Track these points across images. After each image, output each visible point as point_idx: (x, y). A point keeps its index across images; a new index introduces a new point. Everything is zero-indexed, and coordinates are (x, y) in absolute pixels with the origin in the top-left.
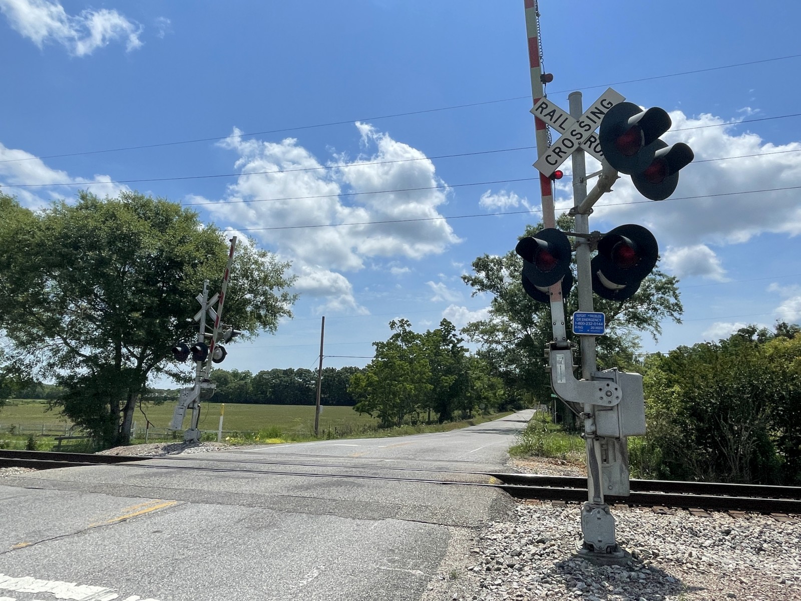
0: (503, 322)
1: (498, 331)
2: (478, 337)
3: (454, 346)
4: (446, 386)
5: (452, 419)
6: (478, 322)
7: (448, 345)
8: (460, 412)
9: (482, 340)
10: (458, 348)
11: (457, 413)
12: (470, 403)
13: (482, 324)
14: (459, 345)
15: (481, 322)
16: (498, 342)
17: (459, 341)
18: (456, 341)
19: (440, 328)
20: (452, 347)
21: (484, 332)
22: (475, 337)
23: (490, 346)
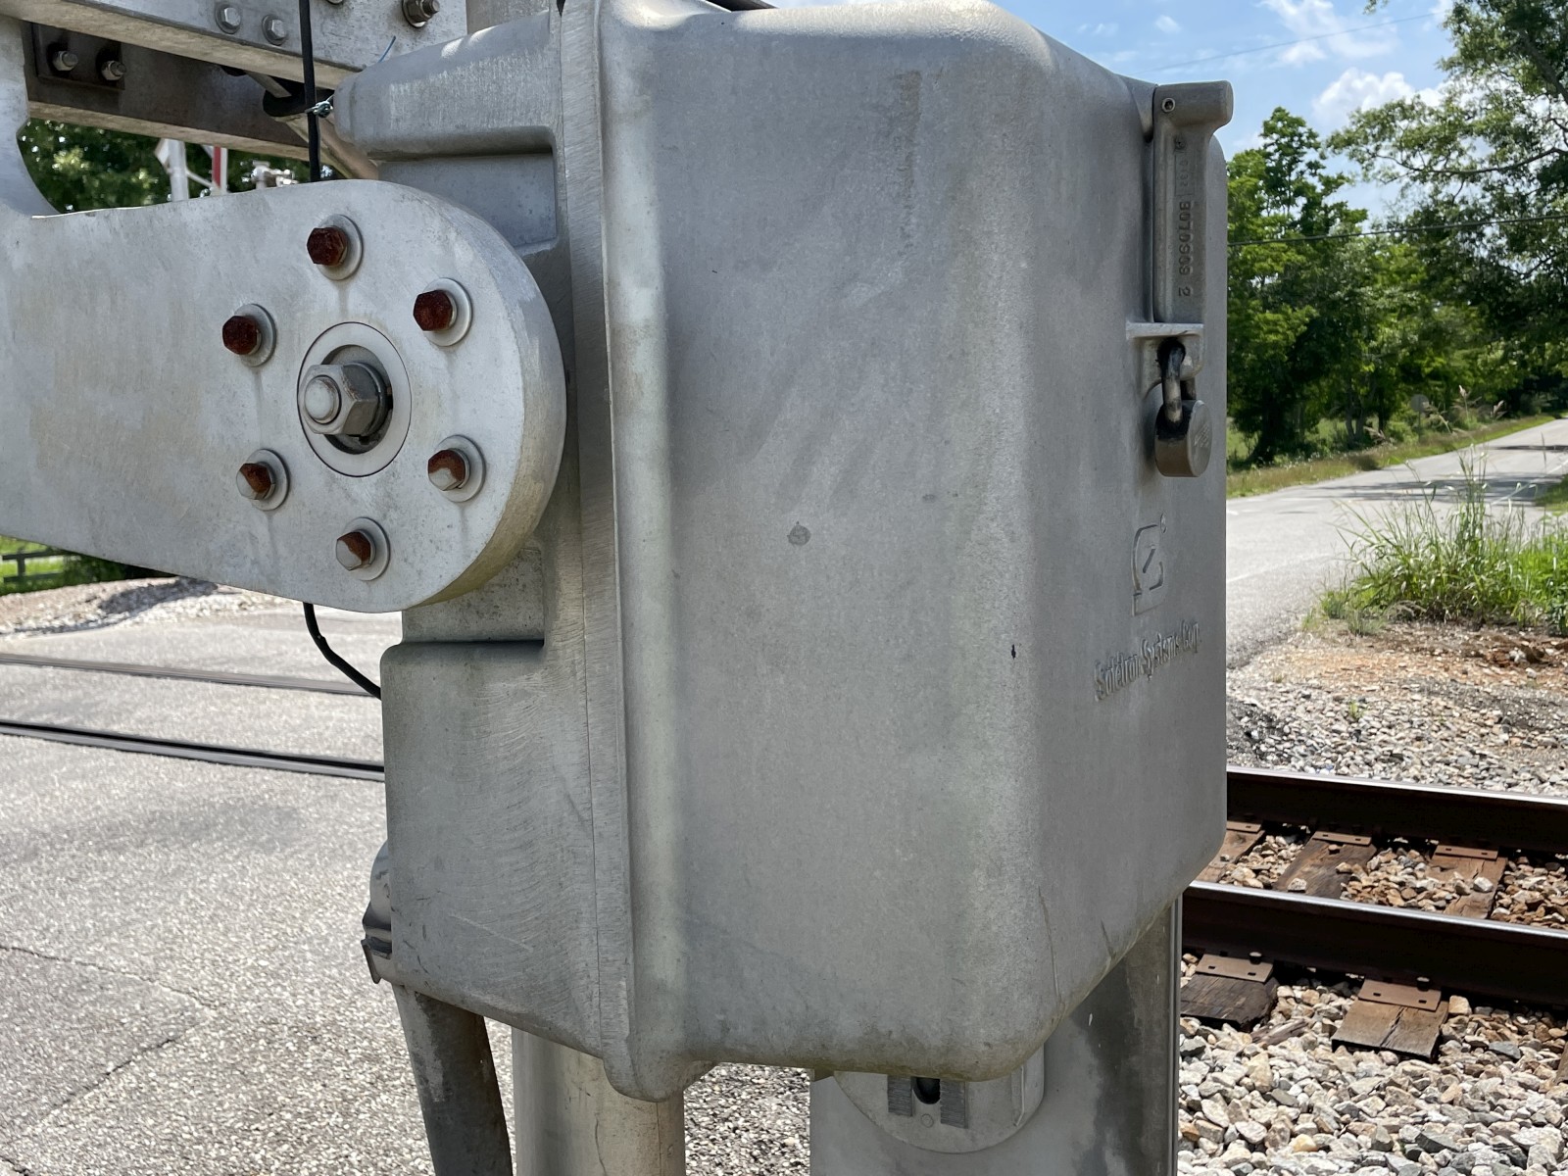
0: (1493, 98)
1: (1468, 131)
2: (1390, 162)
3: (1313, 204)
4: (1275, 345)
5: (1308, 450)
6: (1391, 107)
7: (1289, 202)
8: (1342, 425)
9: (1403, 171)
10: (1327, 209)
11: (1326, 429)
12: (1380, 393)
13: (1406, 111)
14: (1329, 201)
15: (1400, 105)
16: (1470, 175)
17: (1331, 185)
18: (1320, 188)
19: (1259, 143)
20: (1305, 208)
21: (1415, 143)
22: (1378, 163)
23: (1437, 191)
